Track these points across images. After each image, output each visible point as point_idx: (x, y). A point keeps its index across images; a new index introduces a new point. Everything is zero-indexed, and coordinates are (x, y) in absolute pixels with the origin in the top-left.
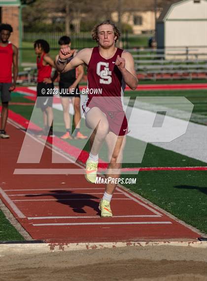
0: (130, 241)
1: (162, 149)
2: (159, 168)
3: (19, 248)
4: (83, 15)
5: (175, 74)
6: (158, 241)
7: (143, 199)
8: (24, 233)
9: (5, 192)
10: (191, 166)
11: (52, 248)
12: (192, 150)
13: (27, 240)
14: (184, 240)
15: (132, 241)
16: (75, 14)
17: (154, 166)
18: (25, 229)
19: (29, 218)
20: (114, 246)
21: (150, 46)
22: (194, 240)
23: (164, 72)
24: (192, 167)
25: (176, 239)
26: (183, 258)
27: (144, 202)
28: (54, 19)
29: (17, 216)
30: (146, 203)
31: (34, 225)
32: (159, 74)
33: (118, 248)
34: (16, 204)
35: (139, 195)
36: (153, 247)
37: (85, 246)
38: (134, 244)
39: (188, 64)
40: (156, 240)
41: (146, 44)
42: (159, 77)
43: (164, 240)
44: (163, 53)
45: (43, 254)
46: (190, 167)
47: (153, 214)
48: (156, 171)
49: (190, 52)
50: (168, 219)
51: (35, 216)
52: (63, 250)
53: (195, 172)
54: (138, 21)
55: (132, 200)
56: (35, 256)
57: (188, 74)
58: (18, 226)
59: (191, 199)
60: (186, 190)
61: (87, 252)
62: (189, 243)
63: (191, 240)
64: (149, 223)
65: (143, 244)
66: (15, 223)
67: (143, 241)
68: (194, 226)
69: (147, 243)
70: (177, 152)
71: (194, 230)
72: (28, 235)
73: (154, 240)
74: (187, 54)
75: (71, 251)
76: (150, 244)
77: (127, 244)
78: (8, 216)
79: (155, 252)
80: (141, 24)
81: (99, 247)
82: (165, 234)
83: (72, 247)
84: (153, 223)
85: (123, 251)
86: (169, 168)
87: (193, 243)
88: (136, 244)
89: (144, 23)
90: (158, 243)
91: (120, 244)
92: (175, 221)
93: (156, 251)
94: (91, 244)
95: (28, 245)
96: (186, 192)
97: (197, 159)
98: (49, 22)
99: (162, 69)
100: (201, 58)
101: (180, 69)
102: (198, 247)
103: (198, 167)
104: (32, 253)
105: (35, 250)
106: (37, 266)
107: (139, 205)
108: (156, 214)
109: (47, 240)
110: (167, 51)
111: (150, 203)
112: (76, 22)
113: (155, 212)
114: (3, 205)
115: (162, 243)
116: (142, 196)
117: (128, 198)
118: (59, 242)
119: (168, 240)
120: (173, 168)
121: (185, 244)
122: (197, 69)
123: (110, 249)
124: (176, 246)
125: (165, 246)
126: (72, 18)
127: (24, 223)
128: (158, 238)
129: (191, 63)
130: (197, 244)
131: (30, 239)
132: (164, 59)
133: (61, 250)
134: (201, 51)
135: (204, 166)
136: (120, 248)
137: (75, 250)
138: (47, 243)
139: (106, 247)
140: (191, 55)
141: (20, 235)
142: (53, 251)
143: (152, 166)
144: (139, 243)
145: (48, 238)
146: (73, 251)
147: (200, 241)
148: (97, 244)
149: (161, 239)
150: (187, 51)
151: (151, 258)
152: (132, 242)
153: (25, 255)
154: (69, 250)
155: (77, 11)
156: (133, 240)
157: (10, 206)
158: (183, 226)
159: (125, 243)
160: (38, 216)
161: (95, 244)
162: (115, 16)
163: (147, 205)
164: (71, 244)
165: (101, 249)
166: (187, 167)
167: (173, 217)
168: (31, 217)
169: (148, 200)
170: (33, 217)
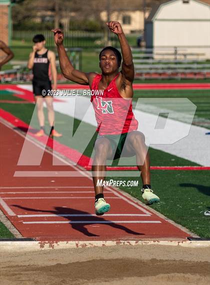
0: (120, 240)
3: (8, 245)
4: (73, 14)
5: (164, 74)
6: (149, 240)
7: (132, 198)
8: (14, 231)
10: (180, 165)
11: (42, 246)
12: (181, 150)
13: (17, 237)
14: (171, 239)
15: (122, 240)
16: (64, 13)
18: (15, 227)
19: (19, 216)
20: (103, 245)
22: (184, 240)
23: (153, 71)
24: (181, 167)
25: (166, 239)
26: (172, 257)
27: (134, 201)
28: (43, 17)
29: (7, 214)
30: (136, 202)
31: (24, 223)
32: (148, 74)
33: (107, 247)
35: (128, 194)
36: (143, 246)
37: (75, 245)
38: (124, 243)
39: (176, 63)
40: (145, 239)
41: (135, 43)
42: (148, 77)
43: (154, 239)
44: (151, 53)
45: (33, 252)
46: (179, 167)
47: (142, 213)
49: (179, 52)
50: (158, 219)
51: (25, 214)
52: (53, 248)
53: (184, 171)
54: (127, 20)
55: (122, 199)
56: (25, 254)
57: (177, 74)
58: (8, 224)
59: (180, 199)
61: (76, 250)
62: (179, 242)
63: (178, 239)
64: (138, 222)
65: (133, 243)
66: (5, 221)
67: (132, 240)
68: (184, 226)
69: (136, 242)
70: (167, 151)
71: (184, 229)
72: (18, 233)
73: (144, 239)
74: (176, 53)
75: (60, 249)
76: (140, 243)
77: (117, 243)
80: (129, 23)
81: (89, 246)
82: (154, 233)
83: (62, 245)
84: (142, 222)
85: (113, 249)
86: (158, 167)
87: (182, 242)
88: (126, 243)
89: (133, 23)
90: (147, 242)
91: (109, 243)
92: (164, 220)
93: (145, 250)
94: (81, 243)
95: (18, 243)
96: (175, 191)
97: (186, 158)
98: (38, 20)
99: (151, 69)
100: (189, 58)
101: (169, 68)
102: (187, 246)
103: (187, 167)
104: (22, 250)
105: (25, 248)
106: (27, 264)
107: (129, 204)
108: (145, 214)
109: (37, 238)
110: (155, 51)
111: (140, 203)
112: (65, 21)
113: (145, 211)
115: (152, 243)
116: (132, 195)
117: (117, 197)
118: (49, 240)
119: (157, 239)
121: (174, 243)
122: (186, 69)
123: (100, 248)
124: (165, 246)
125: (155, 245)
126: (61, 17)
127: (14, 221)
128: (148, 238)
129: (180, 63)
130: (187, 244)
131: (20, 236)
132: (152, 58)
133: (51, 248)
134: (189, 51)
135: (193, 165)
136: (110, 246)
138: (37, 241)
139: (96, 245)
140: (180, 54)
141: (10, 232)
142: (43, 249)
144: (128, 242)
145: (38, 236)
146: (63, 249)
147: (190, 240)
148: (87, 243)
149: (151, 238)
150: (176, 51)
151: (141, 257)
153: (15, 252)
154: (59, 248)
155: (66, 10)
156: (123, 238)
158: (173, 225)
159: (115, 242)
160: (27, 214)
161: (85, 242)
162: (104, 16)
163: (137, 204)
164: (60, 242)
165: (91, 247)
166: (176, 167)
167: (162, 216)
168: (21, 214)
169: (137, 199)
170: (23, 214)
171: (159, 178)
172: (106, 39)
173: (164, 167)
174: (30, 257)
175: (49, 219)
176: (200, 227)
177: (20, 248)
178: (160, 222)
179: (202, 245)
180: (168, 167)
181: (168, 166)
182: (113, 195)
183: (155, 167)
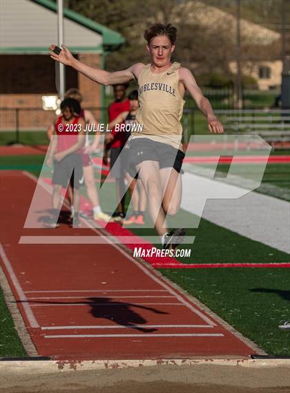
0: (162, 358)
1: (249, 240)
2: (235, 264)
3: (18, 366)
6: (199, 359)
7: (199, 304)
8: (31, 348)
9: (26, 294)
10: (277, 262)
11: (61, 367)
12: (285, 242)
13: (30, 355)
14: (232, 357)
15: (165, 358)
17: (229, 262)
18: (33, 342)
19: (43, 328)
20: (140, 365)
21: (276, 106)
22: (244, 357)
23: (285, 139)
24: (277, 264)
25: (222, 356)
27: (200, 308)
29: (29, 325)
30: (202, 309)
31: (46, 337)
33: (146, 367)
34: (33, 309)
35: (196, 299)
36: (191, 366)
37: (104, 365)
38: (167, 362)
40: (197, 357)
43: (207, 357)
45: (49, 374)
46: (275, 263)
47: (205, 323)
48: (229, 269)
51: (51, 326)
52: (75, 369)
53: (280, 269)
54: (265, 73)
55: (185, 307)
56: (39, 376)
58: (25, 338)
59: (261, 305)
60: (259, 293)
61: (105, 372)
62: (238, 361)
63: (241, 357)
64: (194, 335)
65: (179, 362)
66: (24, 334)
67: (178, 359)
68: (253, 340)
69: (183, 362)
70: (267, 243)
71: (251, 344)
72: (34, 350)
73: (193, 357)
75: (85, 370)
76: (188, 362)
77: (158, 363)
78: (19, 324)
79: (193, 373)
80: (268, 76)
81: (122, 366)
83: (87, 365)
84: (199, 335)
85: (152, 370)
86: (248, 264)
87: (243, 361)
88: (170, 363)
89: (272, 77)
90: (197, 361)
91: (148, 363)
92: (230, 333)
93: (195, 372)
94: (111, 362)
95: (30, 362)
96: (258, 295)
99: (283, 136)
102: (249, 366)
103: (285, 263)
104: (35, 372)
105: (39, 369)
107: (192, 312)
108: (208, 324)
109: (56, 357)
111: (207, 310)
113: (208, 321)
114: (18, 311)
115: (203, 362)
116: (200, 300)
117: (180, 302)
118: (70, 359)
119: (211, 358)
120: (253, 264)
121: (233, 363)
123: (135, 369)
124: (220, 365)
125: (207, 365)
127: (35, 334)
128: (199, 355)
130: (248, 363)
131: (35, 354)
133: (73, 369)
136: (149, 367)
137: (90, 369)
138: (55, 360)
139: (130, 365)
141: (24, 350)
142: (62, 371)
143: (226, 262)
144: (172, 362)
145: (57, 354)
146: (87, 371)
147: (253, 358)
148: (119, 362)
149: (203, 355)
152: (164, 360)
153: (27, 375)
154: (82, 369)
156: (165, 356)
157: (24, 313)
158: (238, 339)
159: (156, 361)
160: (55, 326)
161: (117, 361)
162: (233, 67)
163: (203, 312)
164: (85, 361)
165: (124, 368)
166: (271, 264)
167: (229, 328)
168: (46, 326)
169: (206, 305)
170: (48, 326)
171: (245, 278)
172: (235, 97)
173: (255, 264)
174: (43, 381)
175: (80, 332)
176: (272, 342)
177: (33, 370)
178: (222, 335)
179: (268, 364)
180: (261, 264)
181: (261, 262)
182: (176, 300)
183: (244, 264)
